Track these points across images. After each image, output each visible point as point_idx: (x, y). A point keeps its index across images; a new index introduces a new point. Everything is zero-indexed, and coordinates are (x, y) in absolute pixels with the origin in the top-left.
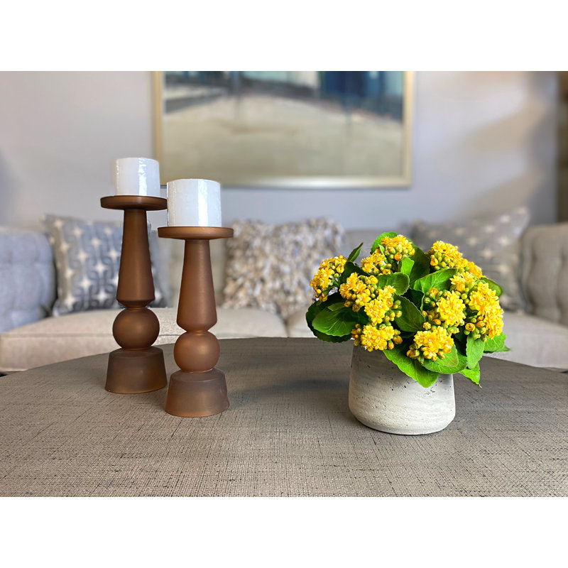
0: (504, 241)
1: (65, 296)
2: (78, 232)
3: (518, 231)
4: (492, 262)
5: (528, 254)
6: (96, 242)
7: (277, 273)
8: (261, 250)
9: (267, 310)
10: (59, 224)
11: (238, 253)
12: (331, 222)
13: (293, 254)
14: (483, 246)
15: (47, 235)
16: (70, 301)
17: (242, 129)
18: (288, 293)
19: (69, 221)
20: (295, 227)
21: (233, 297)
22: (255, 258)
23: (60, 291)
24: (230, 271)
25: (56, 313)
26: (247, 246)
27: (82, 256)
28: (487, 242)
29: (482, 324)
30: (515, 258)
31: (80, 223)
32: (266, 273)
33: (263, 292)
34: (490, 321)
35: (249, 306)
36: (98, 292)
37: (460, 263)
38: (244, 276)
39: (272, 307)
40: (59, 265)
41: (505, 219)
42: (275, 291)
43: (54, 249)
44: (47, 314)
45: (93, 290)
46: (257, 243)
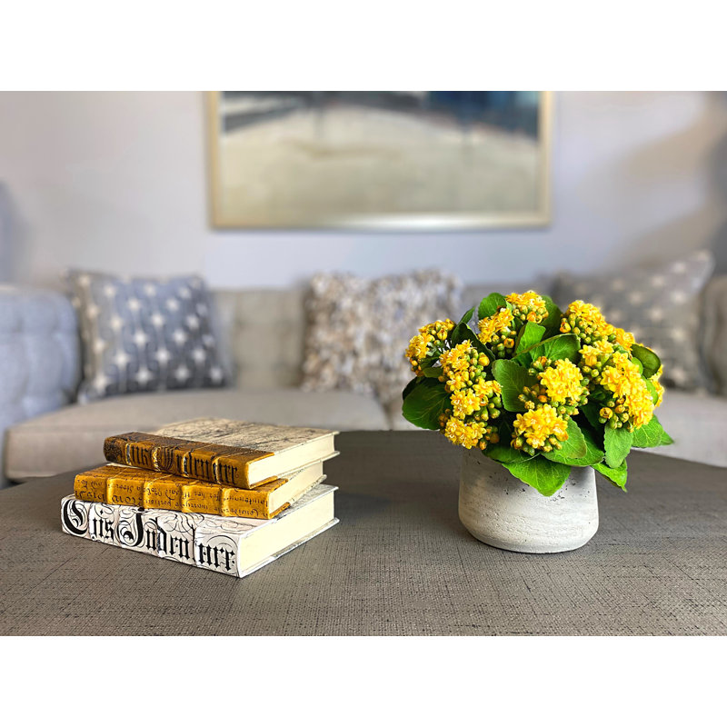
0: (679, 297)
1: (94, 376)
2: (110, 291)
3: (697, 283)
4: (663, 325)
5: (711, 314)
6: (134, 305)
7: (374, 343)
8: (353, 313)
9: (362, 394)
10: (85, 281)
11: (322, 318)
12: (444, 273)
13: (396, 318)
14: (650, 304)
15: (70, 296)
16: (101, 382)
17: (324, 153)
18: (388, 370)
19: (99, 278)
20: (397, 282)
21: (317, 375)
22: (345, 323)
23: (88, 370)
24: (311, 341)
25: (83, 399)
26: (334, 307)
27: (116, 323)
28: (657, 298)
29: (621, 409)
30: (693, 320)
31: (113, 279)
32: (360, 343)
33: (355, 369)
34: (633, 404)
35: (338, 387)
36: (137, 370)
37: (601, 329)
38: (330, 347)
39: (368, 389)
40: (86, 335)
41: (679, 268)
42: (371, 367)
43: (80, 314)
44: (72, 400)
45: (132, 369)
46: (346, 303)
